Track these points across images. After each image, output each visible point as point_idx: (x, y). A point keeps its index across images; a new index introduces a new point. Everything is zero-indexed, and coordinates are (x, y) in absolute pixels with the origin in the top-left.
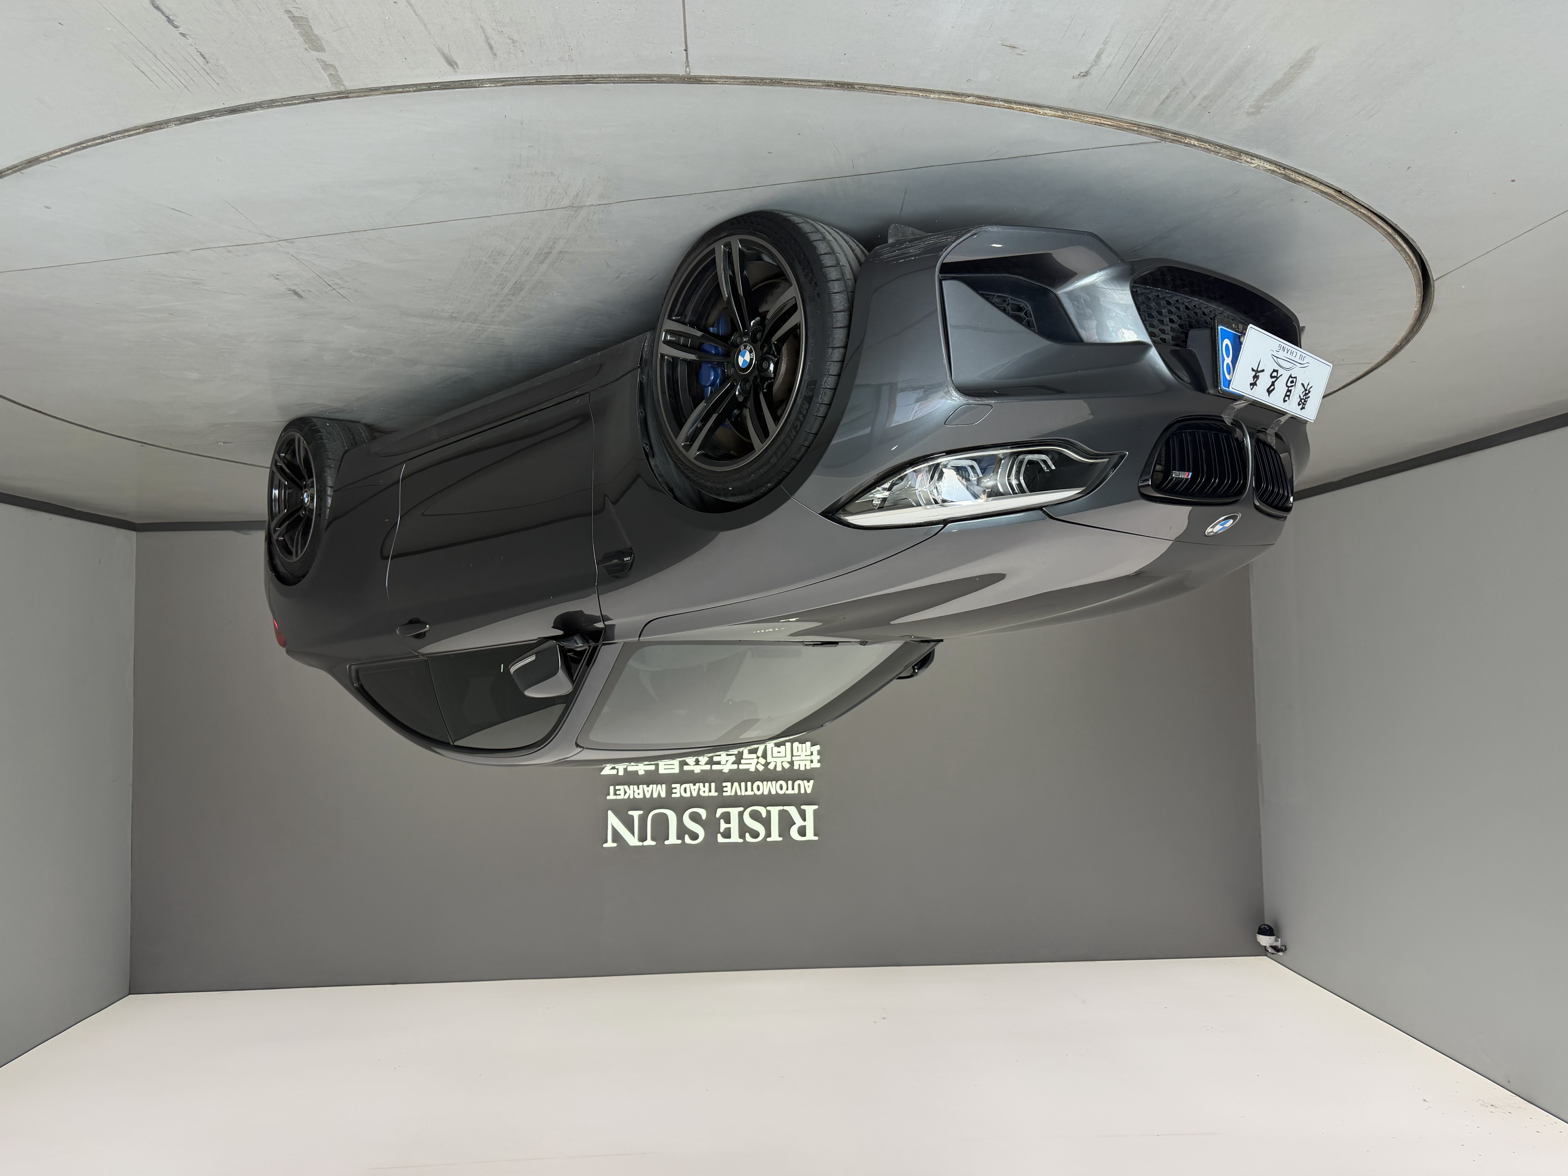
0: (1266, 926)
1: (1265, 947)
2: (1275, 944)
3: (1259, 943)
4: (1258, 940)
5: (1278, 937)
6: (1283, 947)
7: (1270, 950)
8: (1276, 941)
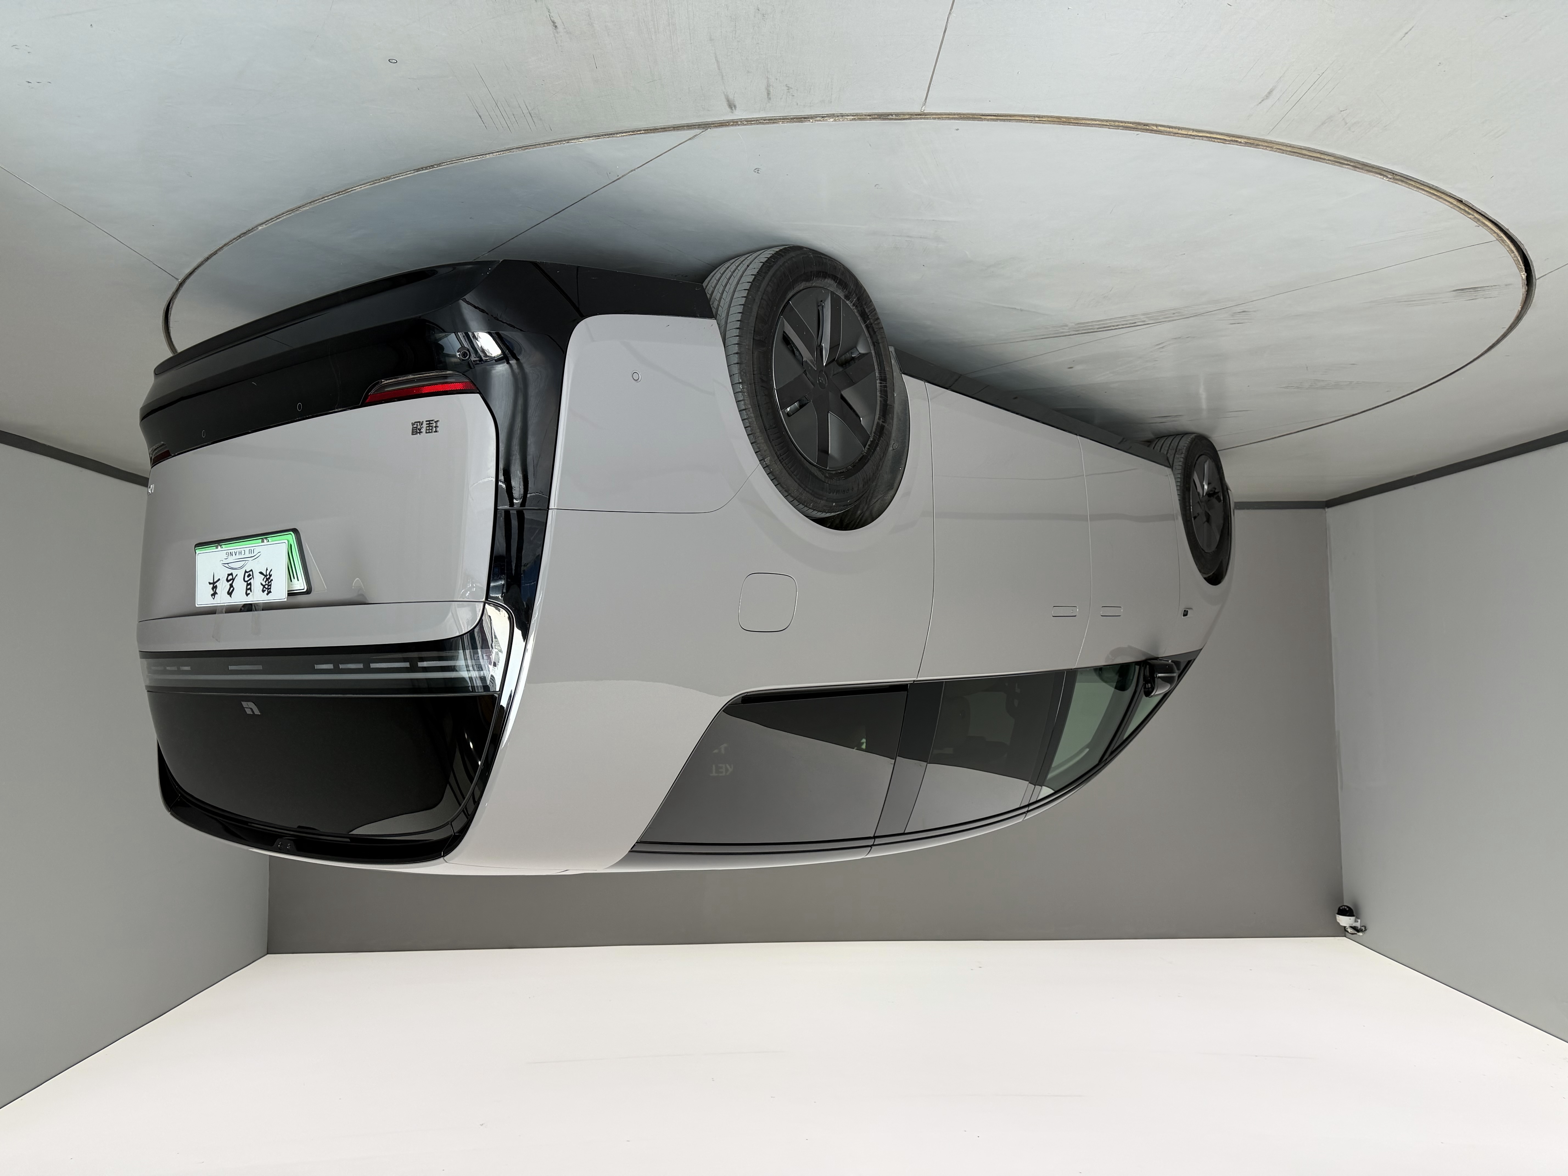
0: (1346, 907)
1: (1345, 927)
2: (1355, 925)
4: (1338, 921)
5: (1357, 918)
6: (1363, 928)
7: (1350, 930)
8: (1356, 921)
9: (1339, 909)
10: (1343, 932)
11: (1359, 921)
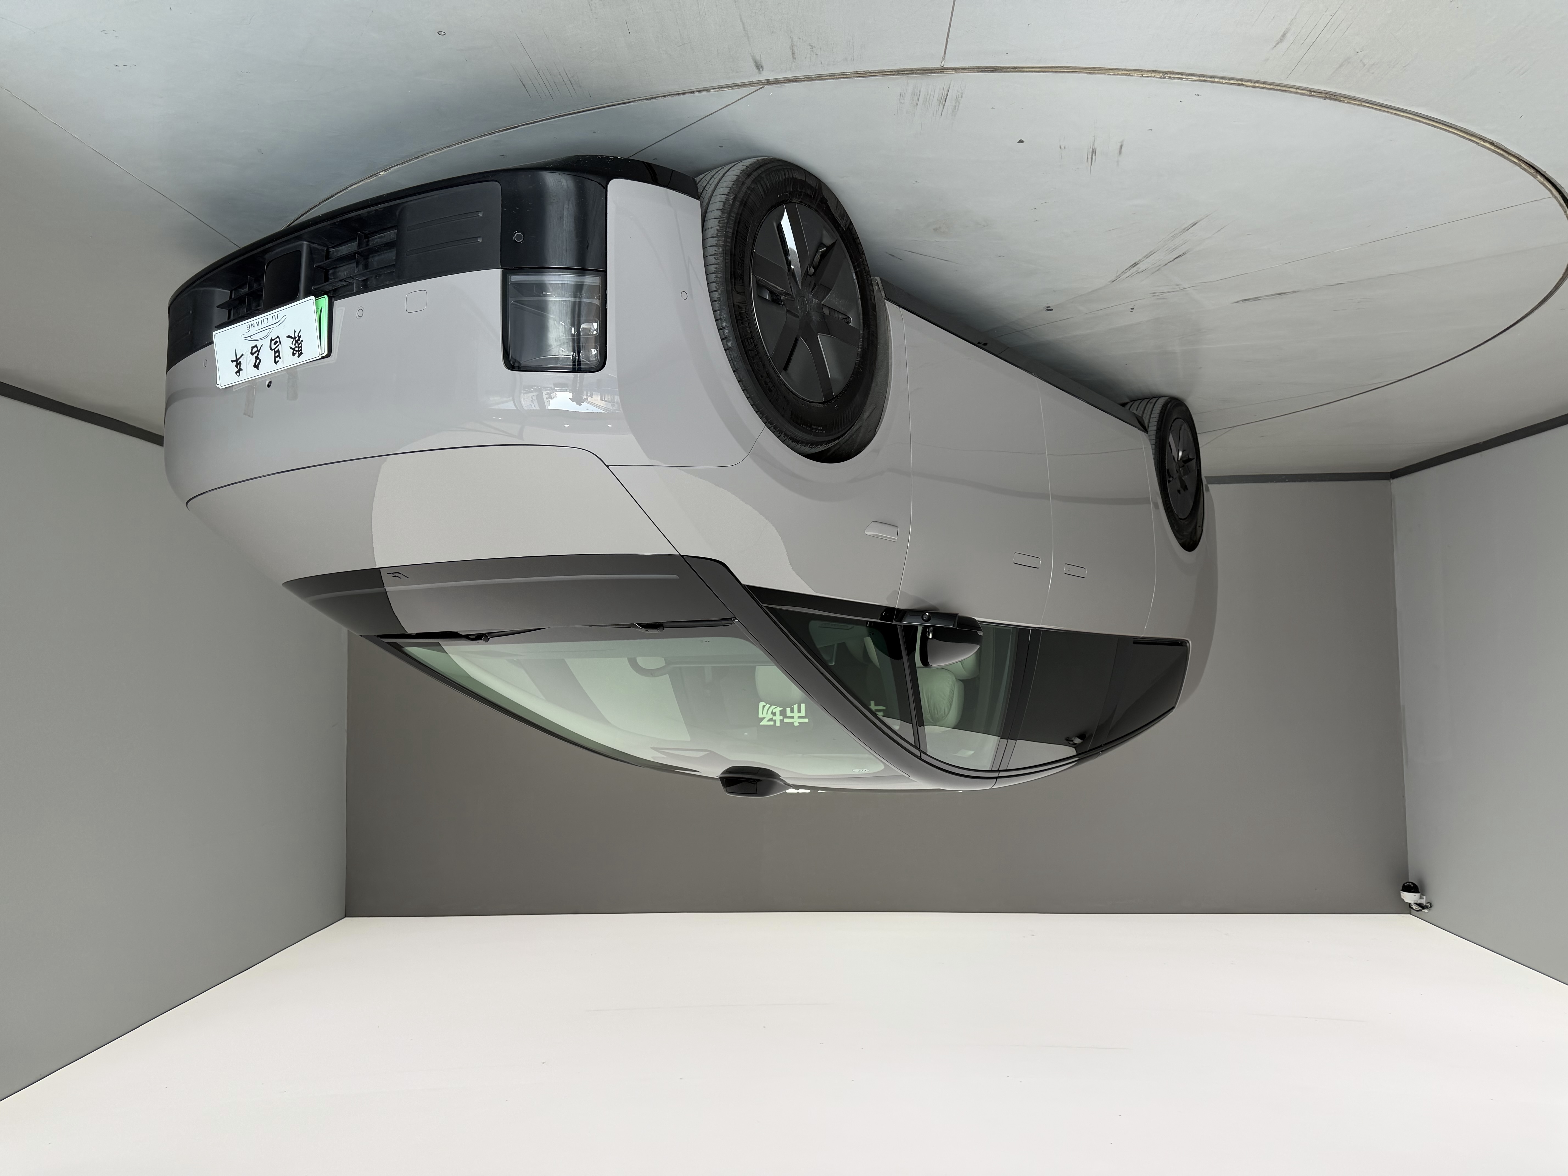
0: (1410, 884)
1: (1410, 904)
2: (1419, 901)
3: (1403, 900)
4: (1402, 897)
5: (1423, 894)
6: (1429, 905)
7: (1414, 907)
8: (1421, 898)
9: (1404, 885)
10: (1407, 909)
11: (1424, 897)
